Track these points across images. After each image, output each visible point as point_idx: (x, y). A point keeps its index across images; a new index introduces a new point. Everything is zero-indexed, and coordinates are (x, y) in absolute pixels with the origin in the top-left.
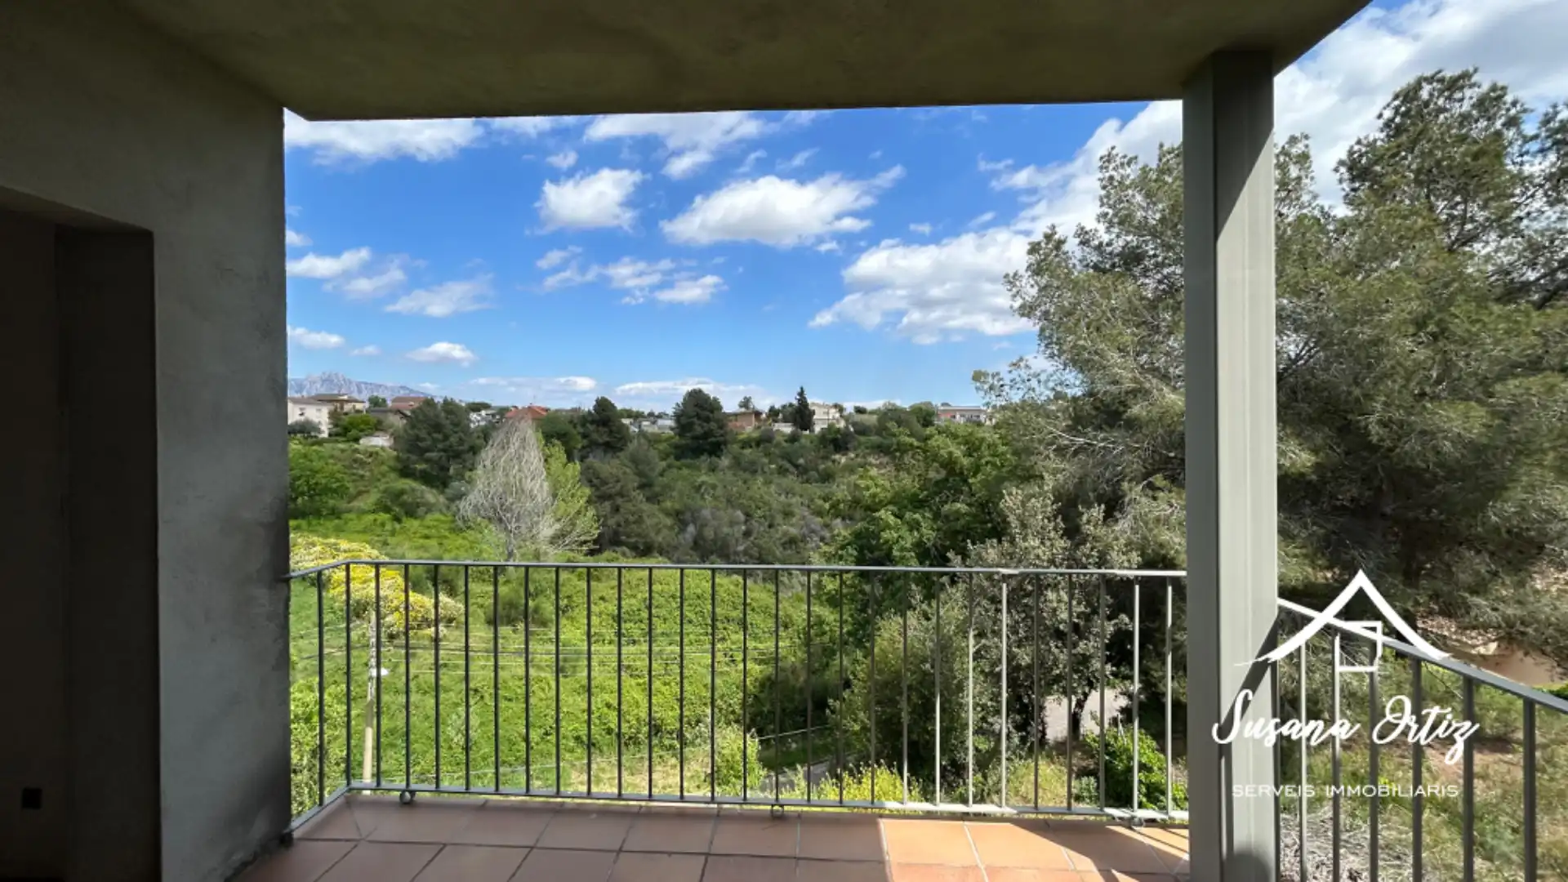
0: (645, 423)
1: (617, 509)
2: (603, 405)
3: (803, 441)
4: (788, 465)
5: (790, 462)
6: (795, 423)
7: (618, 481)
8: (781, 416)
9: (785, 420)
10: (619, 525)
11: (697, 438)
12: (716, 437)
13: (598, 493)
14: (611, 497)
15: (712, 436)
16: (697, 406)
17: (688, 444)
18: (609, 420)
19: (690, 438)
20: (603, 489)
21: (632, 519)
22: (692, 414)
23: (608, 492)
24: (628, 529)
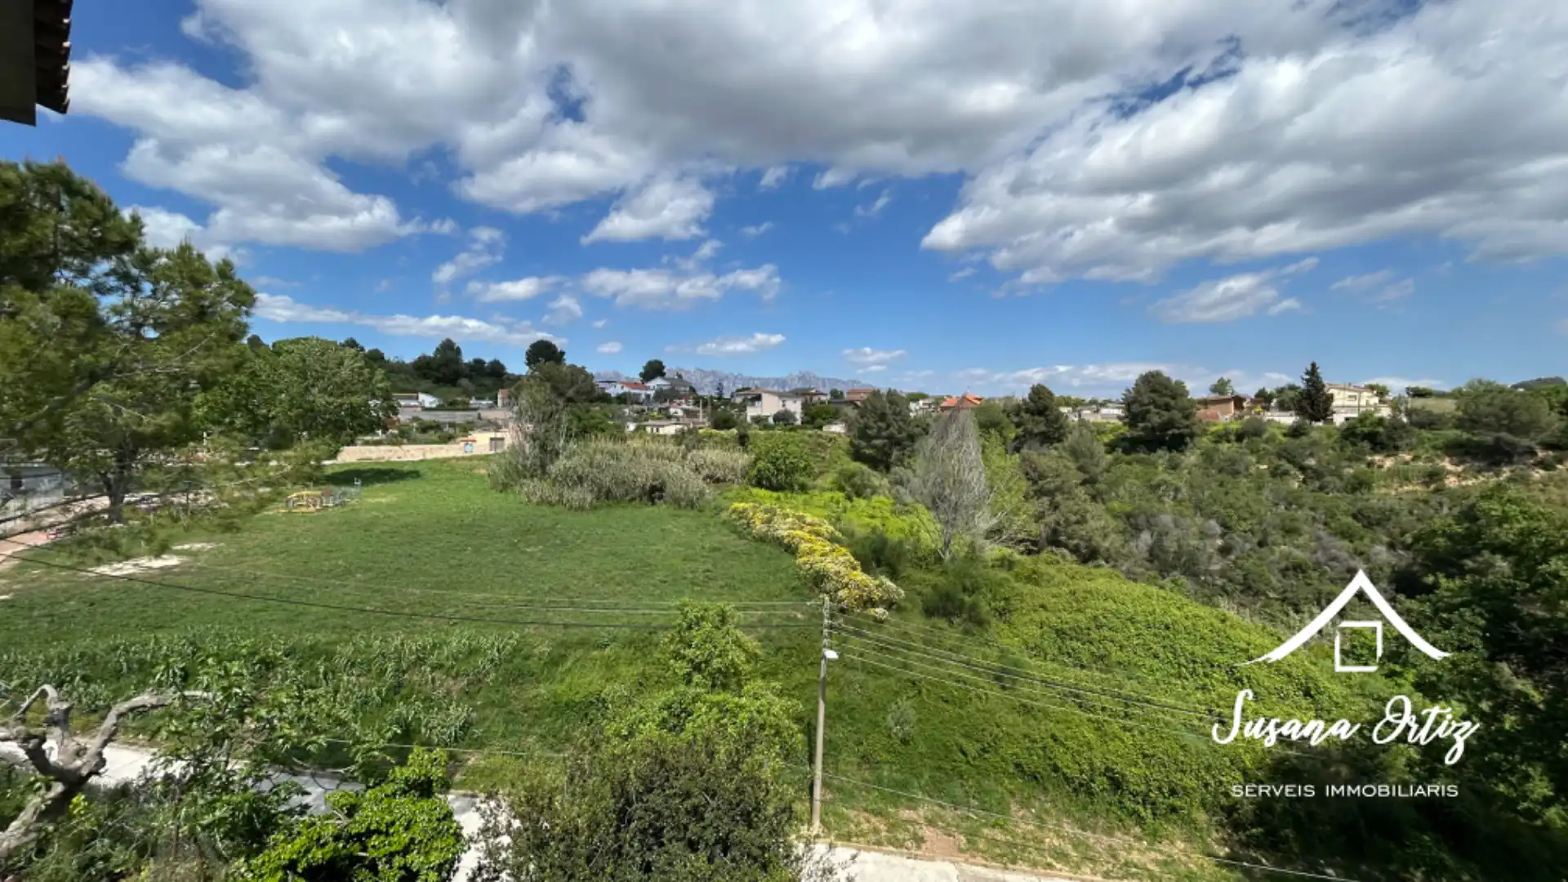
0: (1086, 412)
1: (1056, 507)
2: (1040, 393)
3: (1313, 435)
4: (1288, 467)
5: (1292, 462)
6: (1299, 411)
7: (1058, 476)
8: (1275, 402)
9: (1283, 407)
10: (1058, 523)
11: (1153, 429)
12: (1179, 428)
13: (1035, 488)
14: (1050, 493)
15: (1173, 427)
16: (1153, 391)
17: (1141, 436)
18: (1046, 408)
19: (1144, 429)
20: (1040, 483)
21: (1073, 518)
22: (1146, 401)
23: (1047, 486)
24: (1069, 530)
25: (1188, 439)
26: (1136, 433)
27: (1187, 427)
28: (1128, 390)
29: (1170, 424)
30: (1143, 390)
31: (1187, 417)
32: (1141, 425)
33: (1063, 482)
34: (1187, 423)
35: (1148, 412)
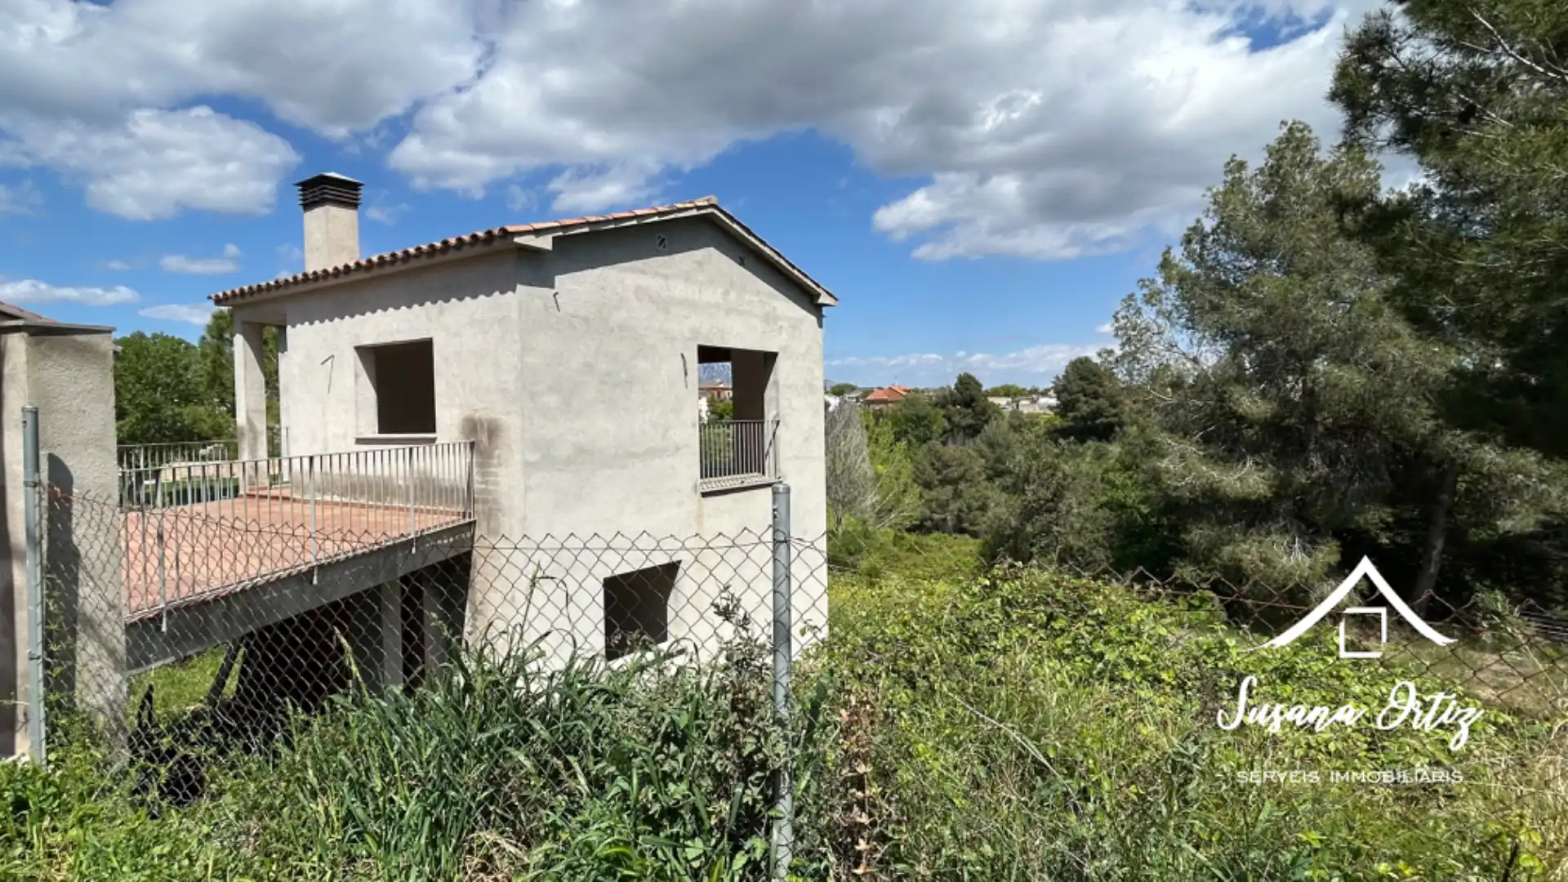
0: (1023, 402)
1: (957, 495)
2: (967, 383)
7: (962, 464)
10: (960, 510)
11: (1083, 418)
12: (1107, 417)
13: (939, 477)
14: (954, 482)
15: (1102, 416)
16: (1082, 378)
17: (1071, 427)
18: (973, 400)
19: (1074, 419)
20: (944, 472)
21: (975, 504)
22: (1076, 389)
23: (951, 475)
24: (971, 516)
25: (1117, 429)
26: (1066, 424)
27: (1116, 415)
28: (1057, 378)
29: (1097, 413)
30: (1072, 378)
31: (1114, 406)
32: (1071, 415)
33: (966, 470)
34: (1114, 411)
35: (1078, 401)
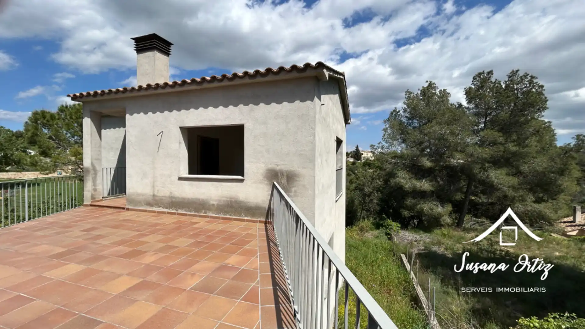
3: (357, 164)
4: (351, 173)
5: (352, 172)
6: (355, 158)
8: (350, 155)
9: (352, 157)
